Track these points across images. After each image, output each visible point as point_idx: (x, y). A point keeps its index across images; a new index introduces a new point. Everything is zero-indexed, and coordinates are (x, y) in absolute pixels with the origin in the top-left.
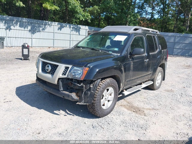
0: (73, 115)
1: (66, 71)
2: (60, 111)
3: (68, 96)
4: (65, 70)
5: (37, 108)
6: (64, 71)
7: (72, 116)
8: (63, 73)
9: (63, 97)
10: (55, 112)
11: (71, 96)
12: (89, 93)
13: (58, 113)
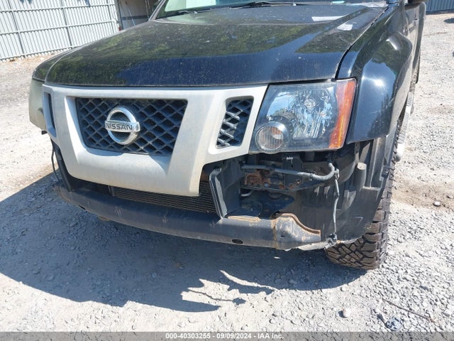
0: (269, 292)
1: (234, 121)
2: (201, 285)
3: (268, 234)
4: (227, 116)
5: (105, 302)
6: (224, 126)
7: (263, 294)
8: (223, 136)
9: (234, 241)
10: (186, 296)
11: (285, 235)
12: (350, 196)
13: (206, 300)
